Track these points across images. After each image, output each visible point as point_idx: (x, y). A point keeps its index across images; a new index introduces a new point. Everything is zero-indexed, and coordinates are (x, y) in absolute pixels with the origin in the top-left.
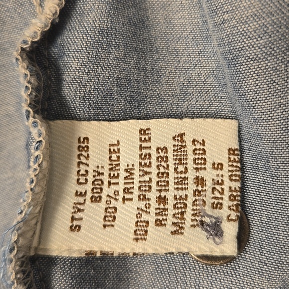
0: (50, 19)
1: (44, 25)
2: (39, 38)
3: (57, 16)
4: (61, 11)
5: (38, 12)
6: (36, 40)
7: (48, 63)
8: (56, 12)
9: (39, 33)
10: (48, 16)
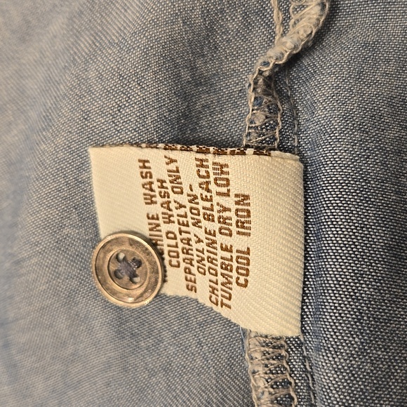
0: (302, 41)
1: (293, 46)
2: (284, 61)
3: (311, 38)
4: (317, 33)
5: (277, 32)
6: (281, 62)
7: (289, 92)
8: (311, 33)
9: (286, 55)
10: (301, 37)
